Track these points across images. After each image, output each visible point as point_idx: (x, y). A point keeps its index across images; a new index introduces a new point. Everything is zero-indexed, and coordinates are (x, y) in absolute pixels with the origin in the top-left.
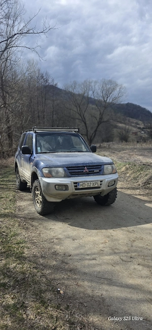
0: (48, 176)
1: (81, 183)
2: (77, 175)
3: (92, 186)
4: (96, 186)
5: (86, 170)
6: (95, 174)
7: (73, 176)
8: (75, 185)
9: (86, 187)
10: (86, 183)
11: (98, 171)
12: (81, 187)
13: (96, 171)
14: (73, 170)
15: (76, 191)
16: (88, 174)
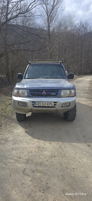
0: (17, 95)
1: (37, 103)
2: (36, 96)
3: (46, 105)
4: (50, 105)
5: (44, 93)
6: (51, 96)
7: (33, 96)
8: (33, 103)
9: (41, 105)
10: (41, 103)
11: (55, 94)
12: (37, 105)
13: (53, 94)
14: (34, 92)
15: (34, 108)
16: (46, 96)
